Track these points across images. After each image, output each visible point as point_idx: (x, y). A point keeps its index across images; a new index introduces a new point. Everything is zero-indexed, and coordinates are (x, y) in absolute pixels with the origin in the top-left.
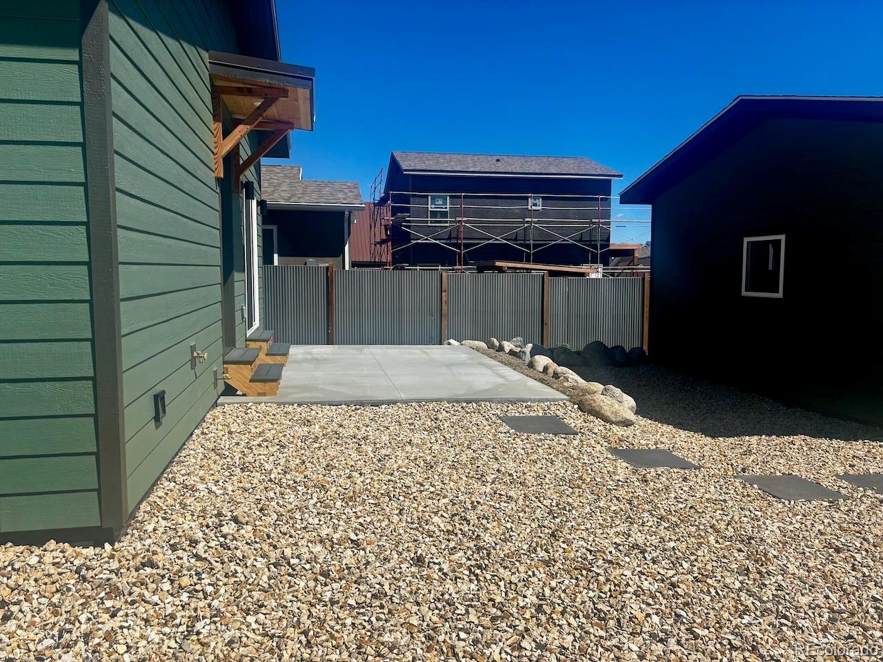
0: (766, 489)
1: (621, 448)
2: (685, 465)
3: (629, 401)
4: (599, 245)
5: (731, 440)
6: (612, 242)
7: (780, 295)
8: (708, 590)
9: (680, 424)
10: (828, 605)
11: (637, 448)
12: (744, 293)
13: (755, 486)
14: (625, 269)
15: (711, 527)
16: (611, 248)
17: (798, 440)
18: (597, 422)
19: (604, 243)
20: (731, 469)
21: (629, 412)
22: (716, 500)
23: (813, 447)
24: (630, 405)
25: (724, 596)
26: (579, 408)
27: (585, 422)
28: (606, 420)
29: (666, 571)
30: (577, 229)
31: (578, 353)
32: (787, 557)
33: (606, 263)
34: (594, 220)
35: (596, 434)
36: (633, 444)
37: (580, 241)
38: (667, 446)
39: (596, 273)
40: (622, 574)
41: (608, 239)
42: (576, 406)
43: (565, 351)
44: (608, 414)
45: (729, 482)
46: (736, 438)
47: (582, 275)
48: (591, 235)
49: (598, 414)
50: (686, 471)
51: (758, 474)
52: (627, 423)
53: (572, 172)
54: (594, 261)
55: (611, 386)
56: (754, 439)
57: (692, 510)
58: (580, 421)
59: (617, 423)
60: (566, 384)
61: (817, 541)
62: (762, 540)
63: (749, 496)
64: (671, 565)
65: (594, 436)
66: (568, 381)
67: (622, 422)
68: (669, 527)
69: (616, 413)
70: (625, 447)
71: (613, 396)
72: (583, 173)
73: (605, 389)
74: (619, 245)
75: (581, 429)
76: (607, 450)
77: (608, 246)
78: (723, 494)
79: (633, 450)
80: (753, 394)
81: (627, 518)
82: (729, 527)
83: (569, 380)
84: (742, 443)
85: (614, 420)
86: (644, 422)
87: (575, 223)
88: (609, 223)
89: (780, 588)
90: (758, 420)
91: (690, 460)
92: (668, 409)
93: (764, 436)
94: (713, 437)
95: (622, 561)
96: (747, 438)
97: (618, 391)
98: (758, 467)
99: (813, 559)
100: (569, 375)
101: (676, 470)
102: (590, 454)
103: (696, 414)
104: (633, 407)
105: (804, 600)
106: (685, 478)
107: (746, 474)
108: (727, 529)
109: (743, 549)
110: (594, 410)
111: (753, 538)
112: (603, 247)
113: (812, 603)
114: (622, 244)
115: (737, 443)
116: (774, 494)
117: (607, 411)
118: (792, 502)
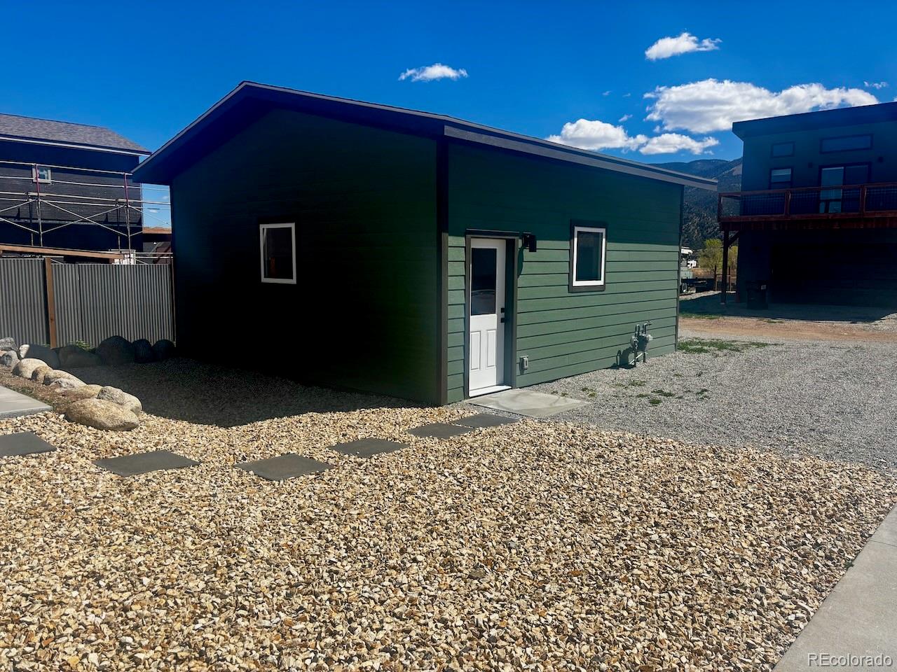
0: (261, 474)
1: (113, 457)
2: (184, 463)
3: (134, 401)
4: (128, 228)
5: (244, 427)
6: (145, 225)
7: (294, 281)
8: (166, 603)
9: (195, 418)
10: (287, 581)
11: (132, 453)
12: (264, 280)
13: (251, 472)
14: (163, 255)
15: (191, 528)
16: (144, 231)
17: (305, 418)
18: (87, 431)
19: (135, 226)
20: (232, 459)
21: (131, 413)
22: (206, 496)
23: (317, 422)
24: (133, 406)
25: (183, 603)
26: (66, 418)
27: (70, 433)
28: (100, 426)
29: (120, 594)
30: (99, 209)
31: (93, 351)
32: (261, 541)
33: (139, 248)
34: (120, 200)
35: (82, 446)
36: (128, 450)
37: (106, 222)
38: (170, 445)
39: (126, 259)
40: (64, 615)
41: (140, 222)
42: (62, 416)
43: (75, 349)
44: (103, 419)
45: (227, 474)
46: (249, 425)
47: (107, 261)
48: (118, 217)
49: (89, 422)
50: (183, 470)
51: (258, 459)
52: (129, 427)
53: (88, 142)
54: (125, 246)
55: (109, 387)
56: (266, 423)
57: (176, 513)
58: (63, 433)
59: (115, 429)
60: (58, 390)
61: (294, 517)
62: (241, 528)
63: (243, 484)
64: (130, 586)
65: (79, 448)
66: (61, 386)
67: (120, 427)
68: (142, 540)
69: (113, 418)
70: (117, 455)
71: (111, 399)
72: (102, 144)
73: (102, 391)
74: (153, 229)
75: (62, 443)
76: (93, 462)
77: (141, 229)
78: (216, 488)
79: (128, 457)
80: (277, 378)
81: (92, 541)
82: (212, 523)
83: (63, 385)
84: (254, 429)
85: (110, 425)
86: (154, 421)
87: (98, 201)
88: (140, 205)
89: (245, 576)
90: (275, 403)
91: (191, 457)
92: (186, 403)
93: (276, 419)
94: (227, 427)
95: (67, 597)
96: (260, 423)
97: (118, 392)
98: (260, 451)
99: (285, 536)
100: (62, 379)
101: (170, 471)
102: (68, 472)
103: (215, 405)
104: (138, 408)
105: (265, 583)
106: (179, 478)
107: (247, 461)
108: (208, 526)
109: (219, 544)
110: (85, 418)
111: (232, 530)
112: (133, 230)
113: (273, 584)
114: (157, 229)
115: (249, 429)
116: (268, 477)
117: (101, 417)
118: (282, 482)
